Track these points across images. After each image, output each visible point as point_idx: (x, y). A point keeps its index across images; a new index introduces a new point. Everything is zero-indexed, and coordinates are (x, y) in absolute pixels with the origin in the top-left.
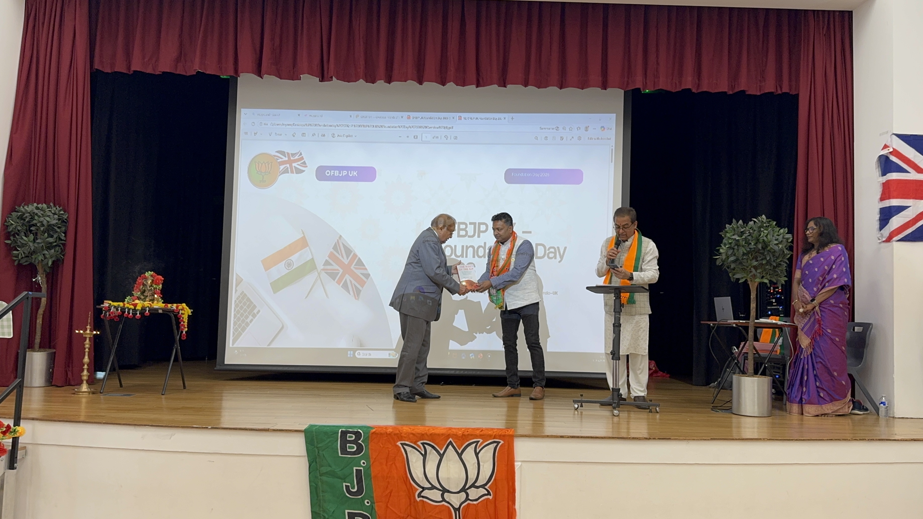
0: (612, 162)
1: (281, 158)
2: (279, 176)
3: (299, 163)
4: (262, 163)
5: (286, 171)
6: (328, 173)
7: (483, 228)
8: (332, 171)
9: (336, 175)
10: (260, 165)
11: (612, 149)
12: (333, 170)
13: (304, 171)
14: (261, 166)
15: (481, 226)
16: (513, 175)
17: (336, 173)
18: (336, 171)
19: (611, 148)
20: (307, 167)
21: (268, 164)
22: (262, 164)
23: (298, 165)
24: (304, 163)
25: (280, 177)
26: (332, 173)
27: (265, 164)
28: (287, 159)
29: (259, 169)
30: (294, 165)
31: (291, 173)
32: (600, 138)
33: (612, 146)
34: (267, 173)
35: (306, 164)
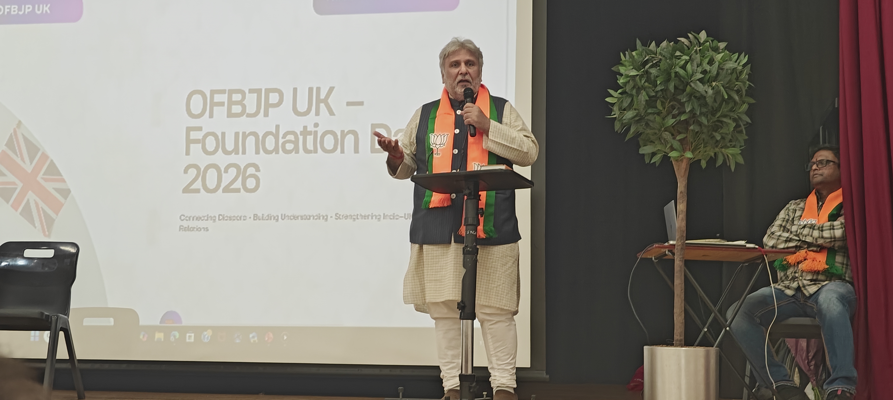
7: (274, 98)
15: (271, 94)
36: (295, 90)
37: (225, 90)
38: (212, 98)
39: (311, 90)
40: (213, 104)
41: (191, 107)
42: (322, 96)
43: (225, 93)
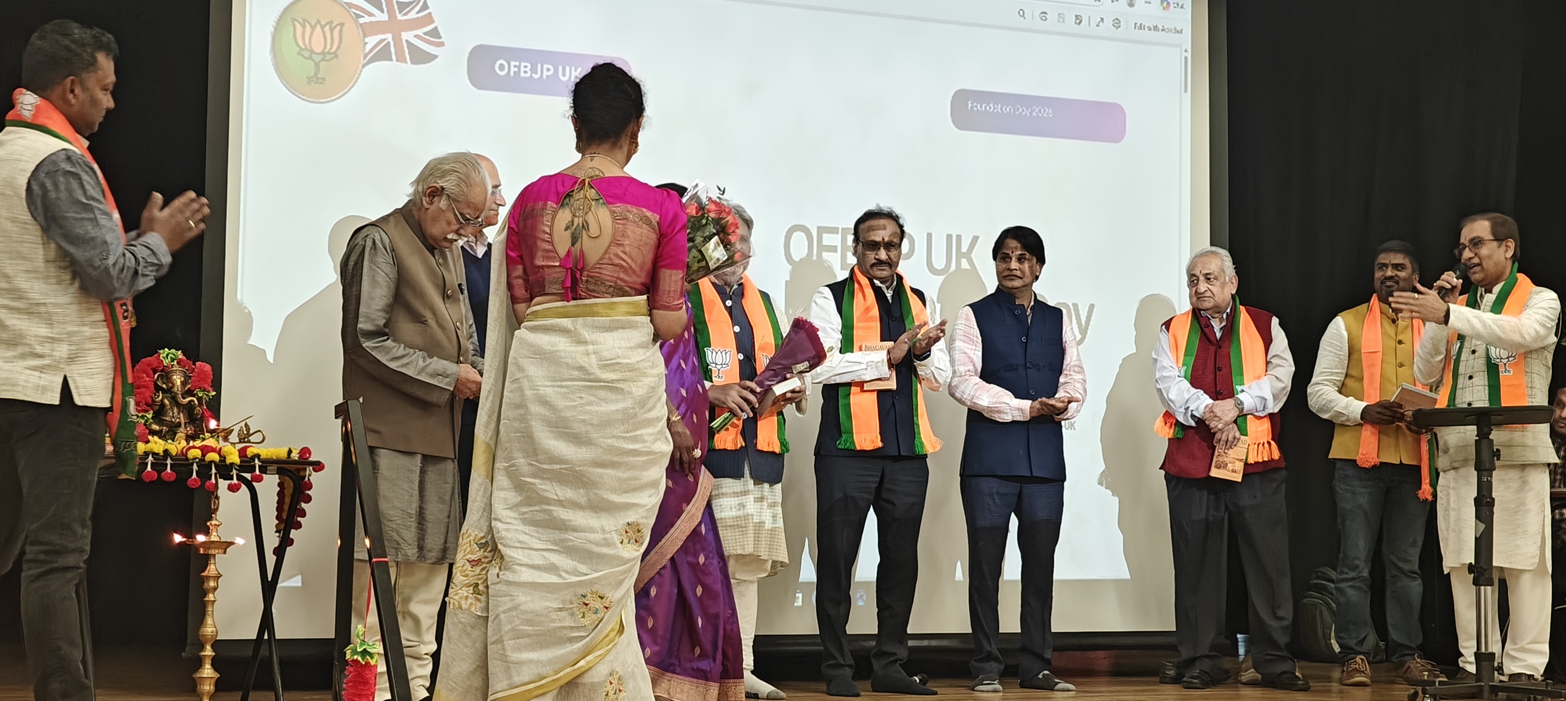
0: (1186, 91)
1: (370, 14)
2: (363, 66)
3: (420, 32)
4: (313, 24)
5: (383, 54)
6: (502, 67)
8: (513, 63)
9: (522, 74)
10: (308, 29)
11: (1186, 58)
12: (515, 61)
13: (435, 57)
14: (312, 33)
16: (970, 105)
17: (522, 69)
18: (523, 64)
19: (1185, 54)
20: (442, 44)
21: (332, 30)
22: (313, 28)
23: (416, 36)
24: (435, 33)
25: (364, 69)
26: (513, 69)
27: (323, 27)
28: (384, 17)
29: (305, 45)
30: (407, 36)
31: (397, 60)
32: (1161, 28)
33: (1186, 51)
34: (328, 57)
35: (440, 38)
36: (929, 236)
37: (838, 228)
38: (820, 239)
39: (949, 237)
40: (822, 248)
41: (792, 251)
42: (964, 249)
43: (838, 233)
